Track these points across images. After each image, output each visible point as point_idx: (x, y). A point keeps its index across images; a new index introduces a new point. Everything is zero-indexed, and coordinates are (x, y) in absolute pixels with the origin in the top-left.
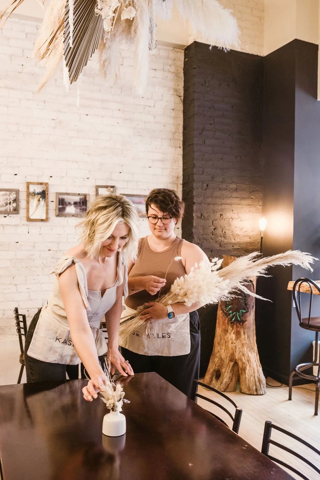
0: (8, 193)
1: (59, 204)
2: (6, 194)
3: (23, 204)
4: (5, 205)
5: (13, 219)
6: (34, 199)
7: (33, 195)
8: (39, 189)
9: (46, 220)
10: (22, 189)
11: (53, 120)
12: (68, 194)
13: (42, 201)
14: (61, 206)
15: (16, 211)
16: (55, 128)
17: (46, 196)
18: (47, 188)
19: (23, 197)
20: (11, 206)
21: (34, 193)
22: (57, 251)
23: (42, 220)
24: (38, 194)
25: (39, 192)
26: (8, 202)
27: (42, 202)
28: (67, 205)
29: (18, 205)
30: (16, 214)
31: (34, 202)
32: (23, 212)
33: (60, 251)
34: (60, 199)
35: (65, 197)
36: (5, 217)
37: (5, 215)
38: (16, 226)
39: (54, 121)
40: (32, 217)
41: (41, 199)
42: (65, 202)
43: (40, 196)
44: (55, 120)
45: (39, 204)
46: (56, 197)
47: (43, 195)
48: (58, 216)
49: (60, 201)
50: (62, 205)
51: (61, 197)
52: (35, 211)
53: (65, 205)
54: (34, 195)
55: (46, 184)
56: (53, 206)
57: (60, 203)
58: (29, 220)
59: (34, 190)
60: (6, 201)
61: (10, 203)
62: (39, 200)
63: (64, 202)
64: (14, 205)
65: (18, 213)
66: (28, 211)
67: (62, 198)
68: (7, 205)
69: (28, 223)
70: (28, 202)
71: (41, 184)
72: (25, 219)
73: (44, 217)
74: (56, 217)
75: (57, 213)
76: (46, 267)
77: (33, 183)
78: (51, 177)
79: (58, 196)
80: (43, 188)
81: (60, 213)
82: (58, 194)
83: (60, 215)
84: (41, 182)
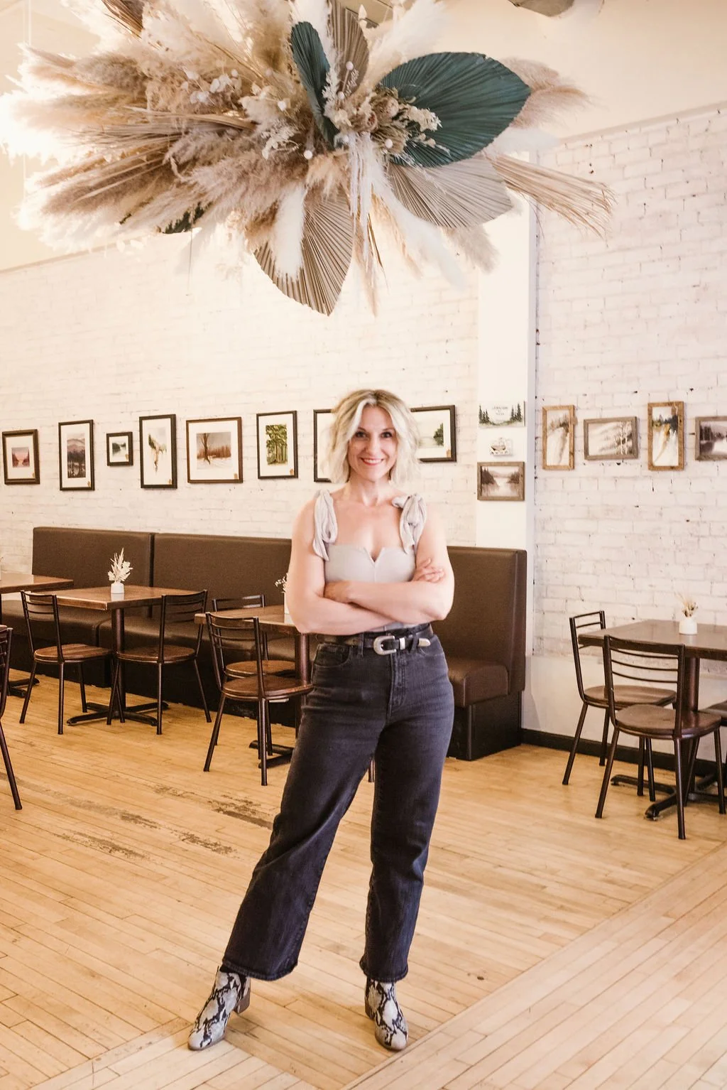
0: (620, 424)
1: (701, 438)
2: (618, 427)
3: (643, 442)
4: (616, 444)
5: (632, 467)
6: (659, 431)
7: (658, 424)
8: (666, 414)
9: (681, 466)
10: (643, 416)
11: (694, 286)
12: (715, 418)
13: (673, 435)
14: (704, 442)
15: (633, 453)
16: (697, 301)
17: (679, 426)
18: (682, 410)
19: (643, 429)
20: (625, 446)
21: (659, 421)
22: (698, 523)
23: (672, 468)
24: (666, 422)
25: (667, 419)
26: (622, 439)
28: (715, 439)
29: (636, 444)
30: (632, 458)
31: (660, 436)
32: (643, 454)
33: (705, 522)
34: (703, 428)
35: (711, 424)
36: (619, 464)
37: (618, 461)
38: (635, 478)
39: (697, 288)
40: (657, 463)
41: (671, 431)
42: (712, 434)
43: (668, 426)
44: (698, 286)
45: (667, 440)
46: (696, 426)
47: (675, 423)
48: (699, 459)
49: (704, 431)
50: (706, 439)
51: (704, 424)
52: (661, 454)
53: (712, 438)
54: (661, 425)
55: (678, 403)
56: (691, 442)
57: (704, 436)
58: (652, 467)
59: (660, 416)
60: (617, 438)
61: (624, 442)
62: (668, 433)
63: (710, 434)
64: (630, 443)
65: (636, 457)
66: (650, 454)
67: (706, 428)
68: (619, 444)
69: (650, 473)
70: (650, 438)
71: (670, 404)
72: (647, 467)
73: (676, 463)
74: (698, 462)
75: (698, 454)
76: (680, 551)
77: (658, 405)
78: (692, 390)
79: (700, 424)
80: (673, 411)
81: (703, 454)
82: (699, 420)
83: (703, 458)
84: (671, 400)
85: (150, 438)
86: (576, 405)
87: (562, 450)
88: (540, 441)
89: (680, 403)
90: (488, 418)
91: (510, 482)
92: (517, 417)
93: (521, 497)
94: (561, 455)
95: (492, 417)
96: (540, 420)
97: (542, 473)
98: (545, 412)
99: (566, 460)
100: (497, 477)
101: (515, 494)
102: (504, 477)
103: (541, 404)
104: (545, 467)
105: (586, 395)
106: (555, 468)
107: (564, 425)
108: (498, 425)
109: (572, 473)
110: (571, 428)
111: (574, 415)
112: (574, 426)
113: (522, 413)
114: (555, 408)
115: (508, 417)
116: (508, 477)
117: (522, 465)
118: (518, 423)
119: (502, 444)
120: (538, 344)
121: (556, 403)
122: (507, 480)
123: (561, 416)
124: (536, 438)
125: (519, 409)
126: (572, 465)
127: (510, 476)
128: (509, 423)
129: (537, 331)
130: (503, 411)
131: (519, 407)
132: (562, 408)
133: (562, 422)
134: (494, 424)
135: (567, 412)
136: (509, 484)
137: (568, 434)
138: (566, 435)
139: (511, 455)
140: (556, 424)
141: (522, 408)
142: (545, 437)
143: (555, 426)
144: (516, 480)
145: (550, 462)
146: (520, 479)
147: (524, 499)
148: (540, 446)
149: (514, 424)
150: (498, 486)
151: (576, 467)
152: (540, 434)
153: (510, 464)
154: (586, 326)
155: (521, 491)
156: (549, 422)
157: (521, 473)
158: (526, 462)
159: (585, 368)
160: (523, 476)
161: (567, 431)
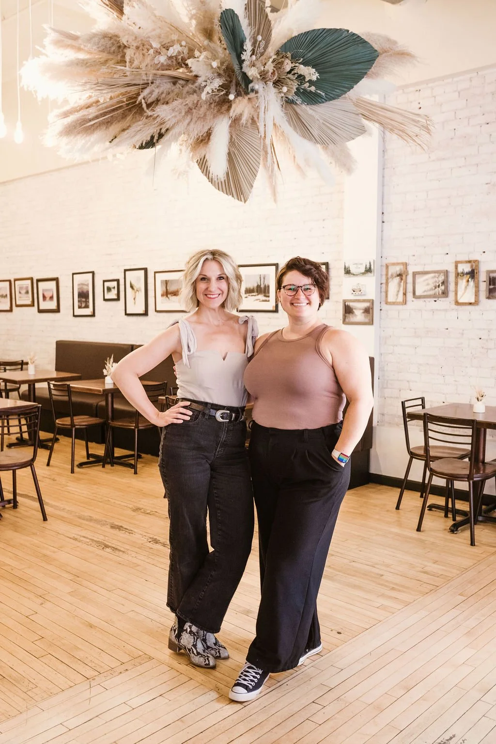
0: (437, 275)
1: (490, 284)
2: (435, 277)
3: (452, 287)
4: (434, 288)
5: (443, 303)
6: (462, 279)
7: (462, 275)
8: (467, 268)
9: (476, 303)
10: (451, 269)
11: (487, 184)
14: (492, 287)
15: (445, 294)
16: (488, 193)
17: (475, 276)
18: (477, 266)
19: (452, 278)
20: (439, 289)
21: (462, 273)
22: (487, 340)
23: (470, 304)
24: (467, 274)
25: (468, 272)
26: (437, 285)
27: (472, 283)
29: (447, 288)
30: (444, 297)
31: (462, 283)
32: (451, 295)
33: (492, 340)
34: (491, 278)
36: (435, 301)
37: (435, 299)
38: (446, 310)
40: (460, 301)
41: (470, 280)
43: (468, 276)
44: (489, 183)
45: (468, 285)
46: (487, 276)
47: (473, 274)
48: (488, 298)
50: (493, 285)
51: (492, 275)
52: (464, 294)
54: (463, 275)
55: (475, 261)
56: (483, 287)
57: (491, 283)
58: (457, 303)
59: (463, 270)
60: (435, 284)
61: (439, 286)
62: (468, 281)
64: (443, 288)
65: (447, 296)
66: (456, 294)
67: (493, 277)
68: (436, 288)
69: (456, 307)
70: (456, 284)
71: (470, 262)
72: (454, 302)
73: (473, 301)
74: (487, 300)
75: (488, 295)
76: (475, 358)
77: (461, 262)
78: (484, 252)
79: (489, 275)
80: (472, 266)
81: (491, 294)
82: (489, 272)
83: (491, 297)
84: (470, 259)
85: (131, 283)
86: (407, 262)
87: (398, 291)
88: (384, 286)
89: (476, 261)
90: (350, 270)
91: (363, 313)
92: (369, 270)
93: (371, 323)
94: (397, 295)
95: (353, 270)
96: (384, 273)
97: (385, 307)
98: (387, 267)
99: (400, 298)
100: (355, 309)
101: (367, 320)
102: (360, 309)
103: (385, 262)
104: (387, 303)
105: (414, 256)
106: (394, 303)
107: (400, 275)
108: (357, 275)
109: (404, 306)
110: (404, 277)
111: (406, 268)
112: (406, 276)
113: (372, 268)
114: (394, 264)
115: (363, 270)
116: (363, 309)
117: (371, 301)
118: (369, 274)
119: (359, 287)
120: (383, 222)
121: (395, 261)
122: (362, 311)
123: (397, 269)
124: (381, 284)
125: (370, 265)
126: (404, 301)
127: (364, 308)
128: (363, 274)
129: (383, 213)
130: (359, 266)
131: (370, 263)
132: (398, 264)
133: (398, 273)
134: (354, 275)
135: (402, 267)
136: (363, 314)
137: (402, 281)
138: (401, 282)
139: (364, 295)
140: (395, 275)
141: (372, 264)
142: (387, 283)
143: (394, 276)
144: (368, 311)
145: (390, 299)
146: (371, 310)
147: (373, 324)
148: (384, 289)
149: (367, 275)
150: (356, 315)
151: (407, 303)
152: (384, 281)
153: (364, 301)
154: (415, 210)
155: (371, 318)
156: (390, 274)
157: (371, 306)
158: (374, 299)
159: (414, 238)
160: (372, 309)
161: (402, 279)
